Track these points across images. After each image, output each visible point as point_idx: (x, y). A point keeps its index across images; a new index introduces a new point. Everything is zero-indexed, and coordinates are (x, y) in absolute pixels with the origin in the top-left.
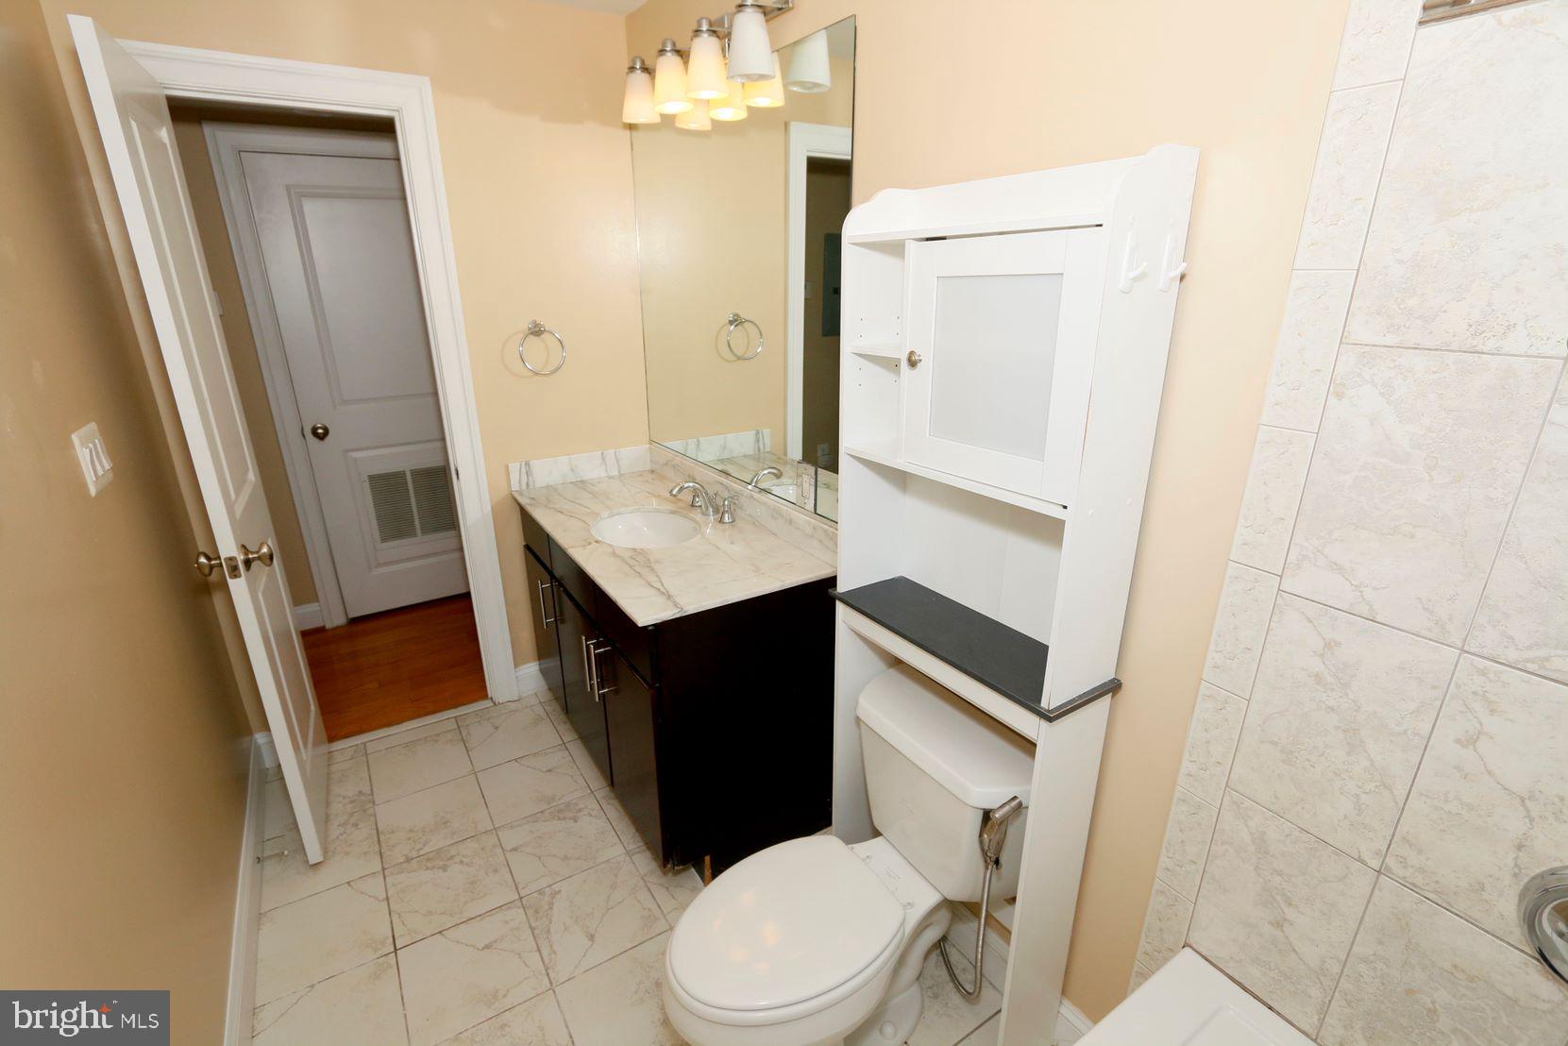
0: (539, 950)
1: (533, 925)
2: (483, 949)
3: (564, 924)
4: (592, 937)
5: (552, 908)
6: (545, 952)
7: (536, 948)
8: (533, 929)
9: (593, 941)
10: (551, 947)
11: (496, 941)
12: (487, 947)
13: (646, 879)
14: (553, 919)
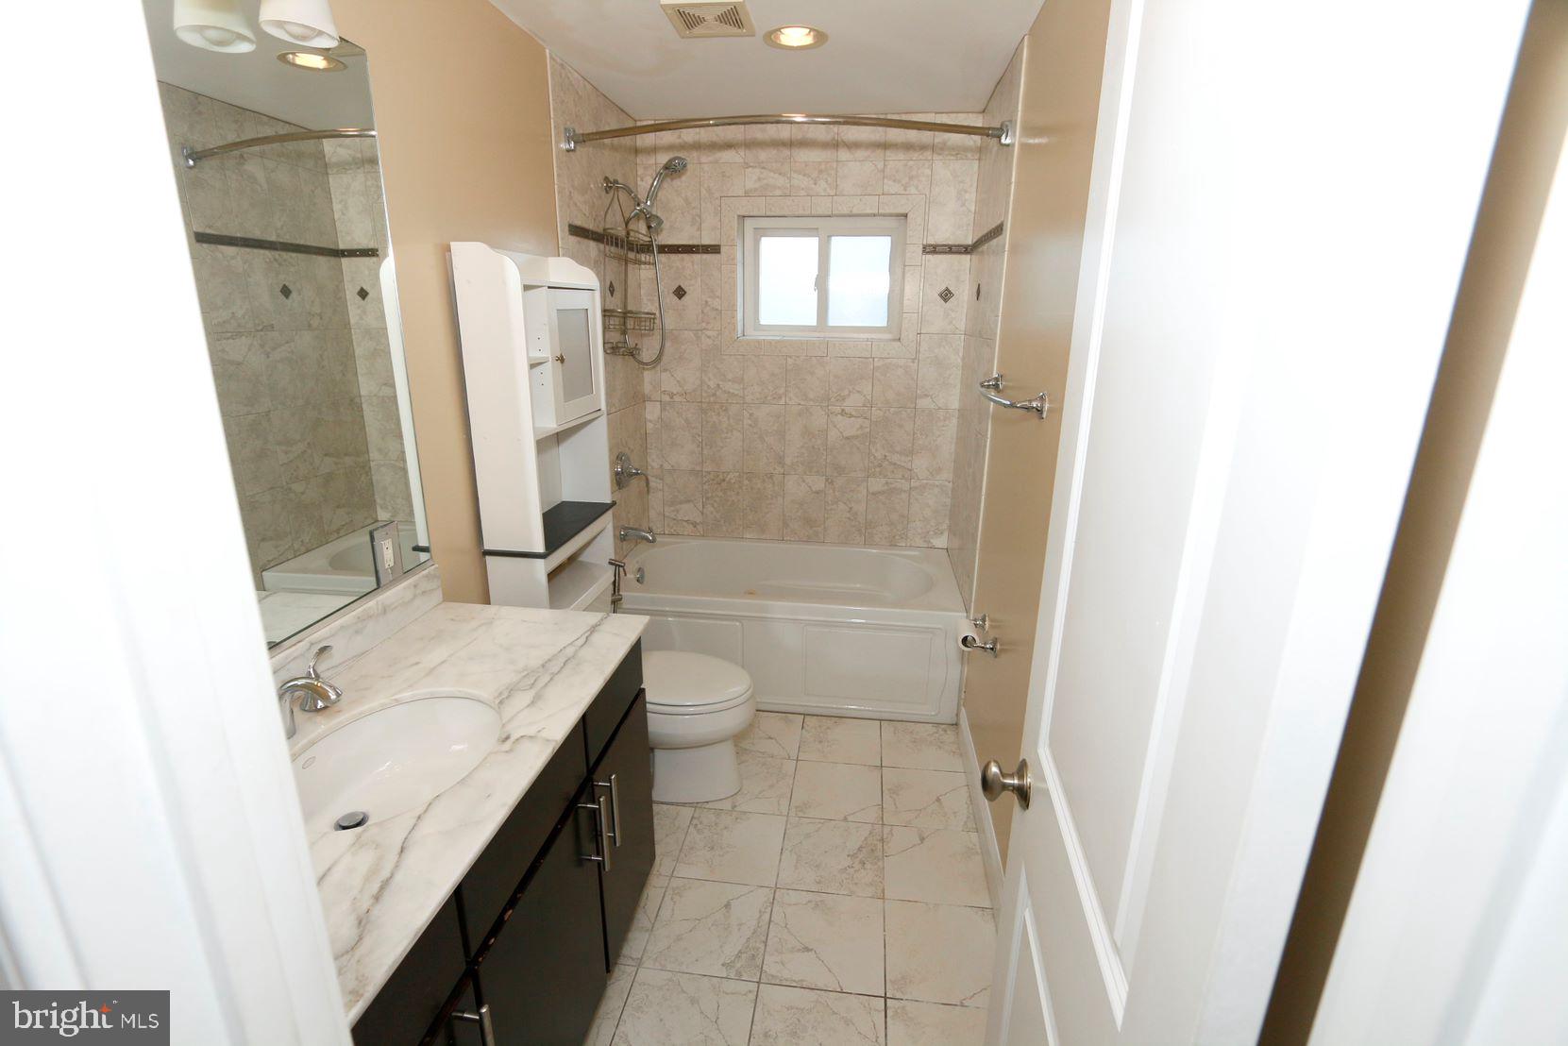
0: (770, 921)
1: (762, 946)
2: (812, 950)
3: (739, 929)
4: (727, 906)
5: (740, 952)
6: (767, 916)
7: (772, 924)
8: (765, 943)
9: (728, 902)
10: (760, 917)
11: (799, 950)
12: (807, 949)
13: (650, 926)
14: (745, 941)
